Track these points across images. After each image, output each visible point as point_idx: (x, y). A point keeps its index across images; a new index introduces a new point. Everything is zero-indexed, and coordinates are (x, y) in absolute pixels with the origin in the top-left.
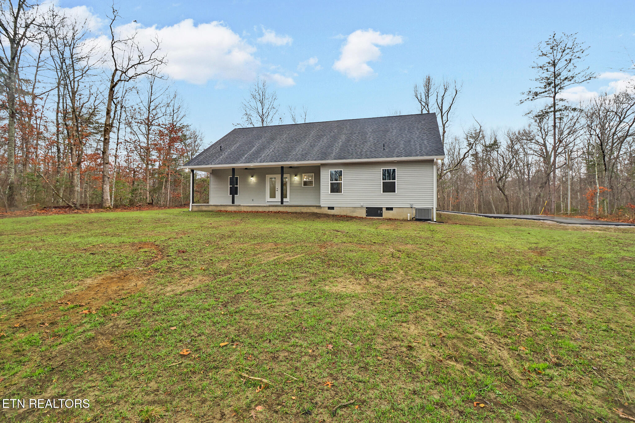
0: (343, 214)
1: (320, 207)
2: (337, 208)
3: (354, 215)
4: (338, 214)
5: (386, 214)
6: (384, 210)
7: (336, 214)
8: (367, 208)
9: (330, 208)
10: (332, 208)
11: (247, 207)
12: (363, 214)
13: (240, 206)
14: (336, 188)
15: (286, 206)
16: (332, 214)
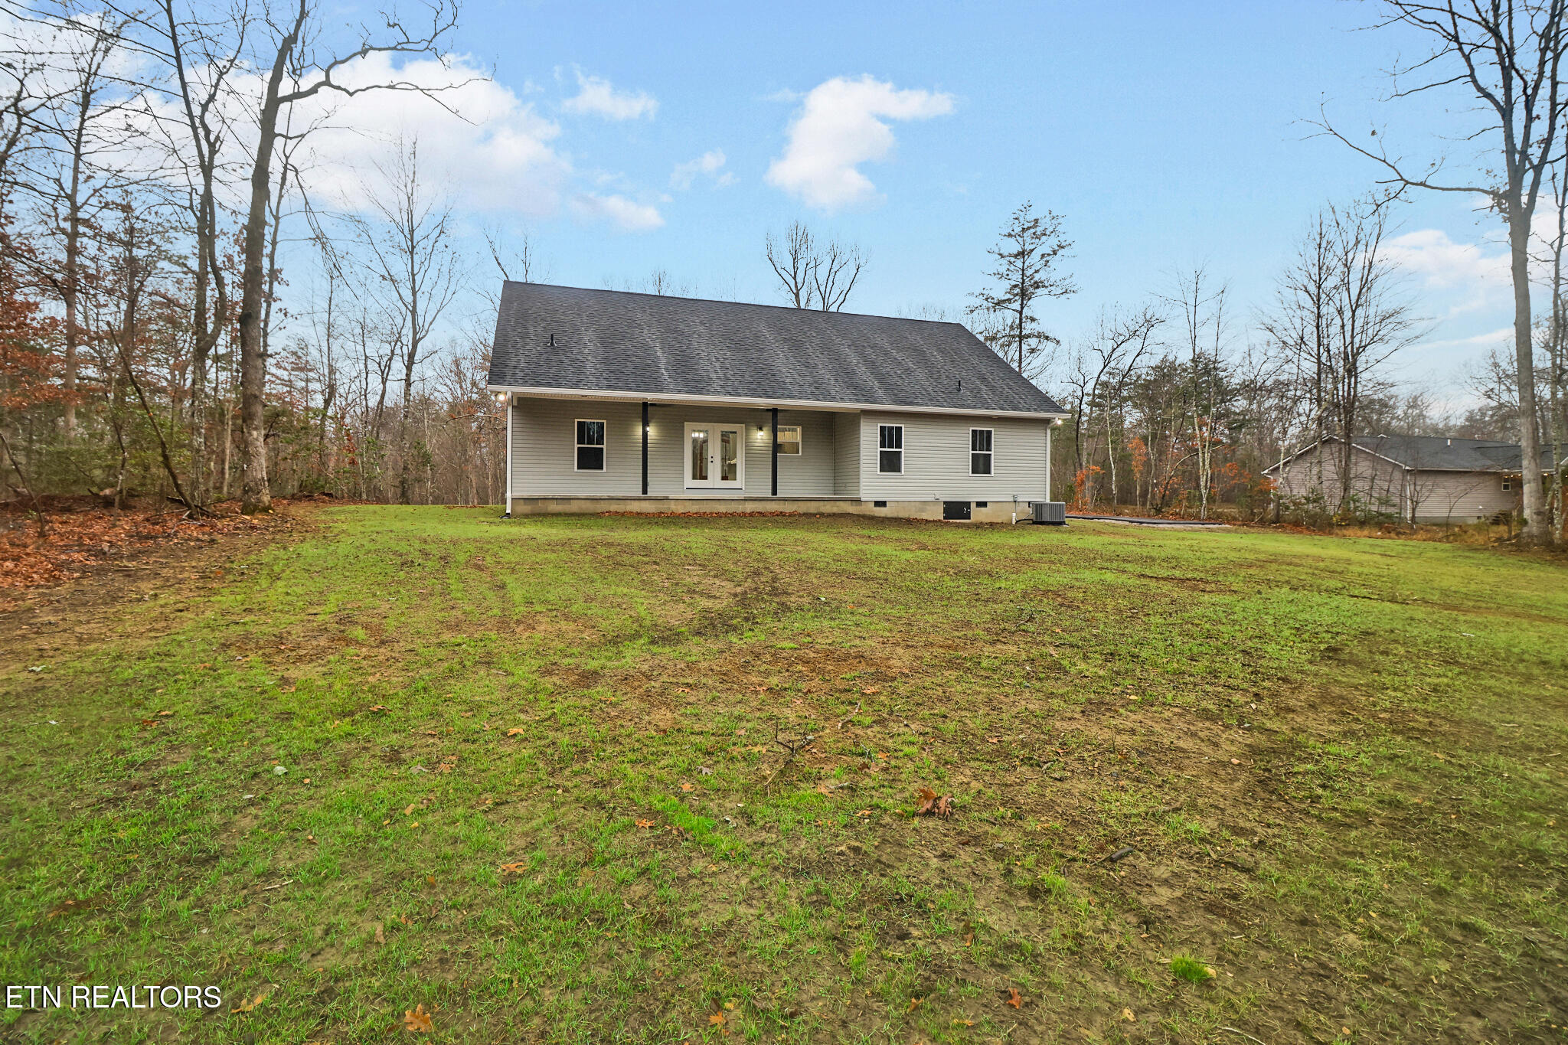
0: (902, 515)
1: (858, 501)
2: (893, 504)
3: (925, 516)
4: (895, 515)
5: (977, 515)
6: (973, 506)
7: (889, 516)
8: (945, 503)
9: (879, 504)
10: (883, 504)
11: (687, 503)
12: (939, 514)
13: (667, 499)
14: (890, 463)
15: (785, 500)
16: (883, 515)
